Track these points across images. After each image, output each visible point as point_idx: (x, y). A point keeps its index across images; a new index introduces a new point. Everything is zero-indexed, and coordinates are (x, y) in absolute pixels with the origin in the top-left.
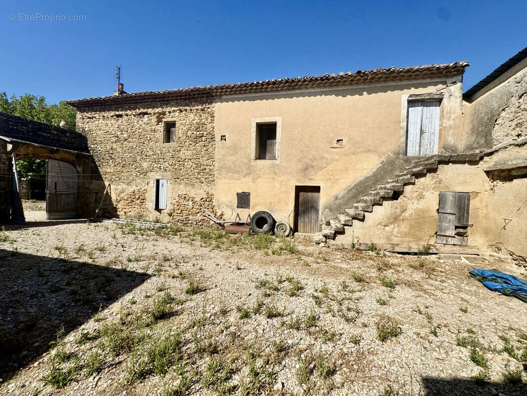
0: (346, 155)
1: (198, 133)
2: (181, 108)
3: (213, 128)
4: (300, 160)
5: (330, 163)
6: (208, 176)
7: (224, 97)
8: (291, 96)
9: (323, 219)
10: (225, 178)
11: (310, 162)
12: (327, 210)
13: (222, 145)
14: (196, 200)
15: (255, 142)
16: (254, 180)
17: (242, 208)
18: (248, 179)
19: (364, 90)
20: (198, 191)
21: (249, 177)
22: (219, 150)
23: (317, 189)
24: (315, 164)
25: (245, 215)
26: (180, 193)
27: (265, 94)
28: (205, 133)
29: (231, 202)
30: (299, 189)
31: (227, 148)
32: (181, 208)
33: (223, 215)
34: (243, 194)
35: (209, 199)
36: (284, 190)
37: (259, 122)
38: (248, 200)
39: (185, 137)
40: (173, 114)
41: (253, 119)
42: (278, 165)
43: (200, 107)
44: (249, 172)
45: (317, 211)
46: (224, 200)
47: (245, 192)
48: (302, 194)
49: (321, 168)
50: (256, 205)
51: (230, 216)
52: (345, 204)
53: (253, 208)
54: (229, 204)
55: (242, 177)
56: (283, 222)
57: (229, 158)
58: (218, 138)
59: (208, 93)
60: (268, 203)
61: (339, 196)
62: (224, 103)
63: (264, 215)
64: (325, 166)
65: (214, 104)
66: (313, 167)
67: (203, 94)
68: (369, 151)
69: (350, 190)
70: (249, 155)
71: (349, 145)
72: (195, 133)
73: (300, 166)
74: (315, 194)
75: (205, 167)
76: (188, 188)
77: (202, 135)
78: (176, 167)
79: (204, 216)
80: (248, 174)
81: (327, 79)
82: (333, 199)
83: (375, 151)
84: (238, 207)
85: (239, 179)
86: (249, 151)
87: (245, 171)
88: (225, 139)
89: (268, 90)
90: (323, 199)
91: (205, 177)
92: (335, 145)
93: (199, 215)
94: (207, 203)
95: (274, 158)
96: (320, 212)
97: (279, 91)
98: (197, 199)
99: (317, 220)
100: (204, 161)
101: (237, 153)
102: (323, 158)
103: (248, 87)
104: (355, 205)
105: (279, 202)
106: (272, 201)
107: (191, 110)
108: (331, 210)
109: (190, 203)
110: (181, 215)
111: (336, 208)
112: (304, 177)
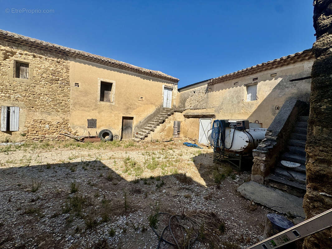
0: (144, 104)
1: (54, 77)
2: (35, 54)
3: (68, 76)
4: (125, 104)
5: (138, 107)
6: (64, 108)
7: (77, 59)
8: (121, 72)
9: (135, 132)
10: (79, 110)
11: (130, 106)
12: (137, 128)
13: (76, 89)
14: (52, 123)
15: (100, 91)
16: (99, 113)
17: (91, 128)
19: (151, 79)
20: (55, 117)
21: (96, 111)
22: (73, 92)
23: (132, 118)
24: (131, 107)
25: (94, 132)
26: (36, 118)
27: (107, 66)
28: (61, 79)
29: (83, 125)
30: (124, 118)
31: (81, 92)
32: (36, 129)
33: (76, 133)
34: (92, 120)
35: (65, 122)
36: (117, 118)
37: (102, 80)
38: (96, 124)
39: (40, 77)
41: (98, 78)
42: (113, 105)
43: (56, 59)
44: (96, 108)
45: (132, 128)
46: (78, 123)
47: (93, 119)
48: (124, 120)
49: (134, 109)
50: (100, 126)
51: (83, 132)
52: (143, 125)
53: (99, 128)
54: (82, 126)
55: (91, 110)
56: (117, 134)
57: (82, 98)
58: (72, 84)
59: (65, 53)
60: (108, 125)
61: (141, 122)
62: (77, 63)
63: (107, 131)
64: (136, 108)
65: (69, 61)
66: (130, 108)
68: (152, 104)
69: (146, 119)
70: (96, 98)
71: (145, 101)
72: (51, 76)
73: (125, 107)
74: (131, 121)
75: (61, 101)
76: (44, 115)
77: (58, 79)
78: (30, 98)
79: (60, 134)
80: (96, 109)
82: (139, 123)
83: (154, 104)
84: (88, 127)
85: (89, 111)
86: (96, 96)
87: (93, 107)
88: (78, 86)
89: (109, 65)
90: (135, 123)
91: (61, 108)
92: (140, 99)
93: (55, 133)
94: (63, 126)
95: (109, 101)
97: (114, 67)
98: (54, 123)
99: (131, 132)
100: (60, 97)
101: (88, 95)
102: (135, 104)
104: (148, 125)
105: (114, 124)
106: (110, 124)
107: (46, 59)
108: (138, 128)
109: (47, 126)
110: (37, 134)
111: (140, 127)
112: (127, 112)
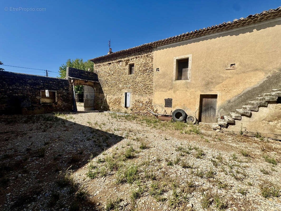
0: (238, 74)
1: (145, 68)
2: (137, 56)
3: (152, 65)
4: (203, 79)
5: (225, 80)
6: (149, 90)
7: (159, 47)
8: (198, 41)
9: (219, 115)
10: (159, 91)
11: (211, 80)
12: (222, 109)
13: (157, 73)
14: (144, 103)
15: (175, 70)
16: (174, 92)
17: (167, 107)
18: (171, 91)
19: (254, 28)
20: (145, 98)
21: (172, 90)
22: (156, 76)
23: (215, 96)
24: (214, 81)
25: (169, 111)
26: (136, 99)
27: (182, 42)
28: (148, 68)
29: (161, 104)
30: (202, 97)
31: (160, 75)
32: (137, 107)
33: (157, 111)
34: (168, 99)
35: (150, 102)
36: (193, 97)
37: (178, 59)
38: (171, 103)
39: (138, 71)
40: (133, 60)
41: (174, 58)
42: (189, 83)
43: (146, 55)
44: (172, 87)
45: (215, 110)
46: (158, 102)
47: (169, 98)
48: (204, 99)
49: (218, 83)
50: (176, 106)
51: (161, 111)
52: (236, 106)
53: (174, 107)
54: (161, 105)
55: (168, 90)
56: (192, 116)
57: (161, 80)
58: (155, 70)
59: (150, 47)
60: (183, 105)
61: (231, 101)
62: (158, 51)
63: (180, 111)
64: (221, 82)
65: (153, 52)
66: (212, 83)
67: (147, 47)
68: (257, 70)
69: (240, 97)
70: (172, 78)
71: (240, 67)
72: (143, 68)
73: (204, 83)
74: (214, 100)
75: (148, 86)
76: (140, 97)
77: (147, 69)
78: (134, 86)
79: (148, 111)
80: (171, 89)
81: (224, 25)
82: (226, 102)
83: (262, 70)
84: (165, 106)
85: (166, 91)
86: (172, 76)
87: (170, 87)
88: (159, 70)
89: (184, 39)
90: (219, 102)
91: (148, 91)
92: (229, 68)
93: (145, 110)
94: (149, 104)
95: (187, 79)
96: (217, 110)
97: (191, 39)
98: (144, 102)
99: (214, 115)
100: (148, 83)
101: (165, 77)
102: (220, 77)
103: (171, 40)
104: (243, 106)
105: (190, 104)
106: (185, 103)
107: (141, 57)
108: (225, 109)
109: (141, 104)
110: (136, 110)
111: (229, 108)
112: (206, 89)
